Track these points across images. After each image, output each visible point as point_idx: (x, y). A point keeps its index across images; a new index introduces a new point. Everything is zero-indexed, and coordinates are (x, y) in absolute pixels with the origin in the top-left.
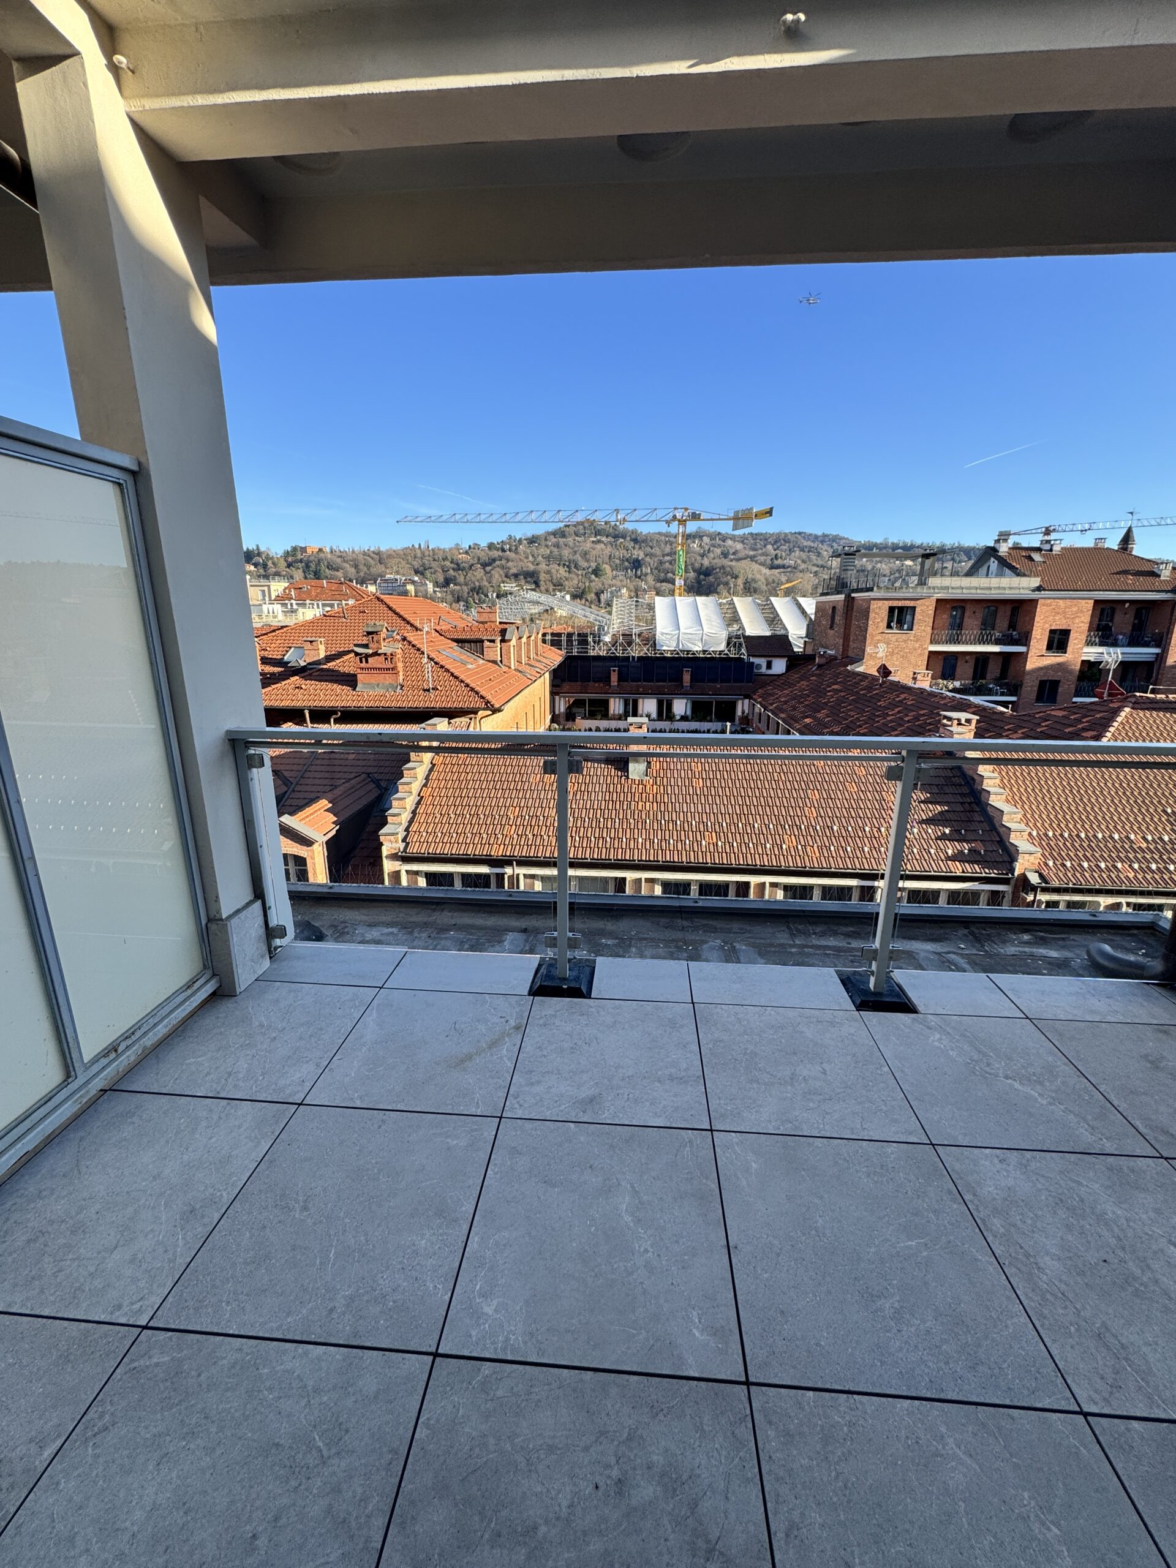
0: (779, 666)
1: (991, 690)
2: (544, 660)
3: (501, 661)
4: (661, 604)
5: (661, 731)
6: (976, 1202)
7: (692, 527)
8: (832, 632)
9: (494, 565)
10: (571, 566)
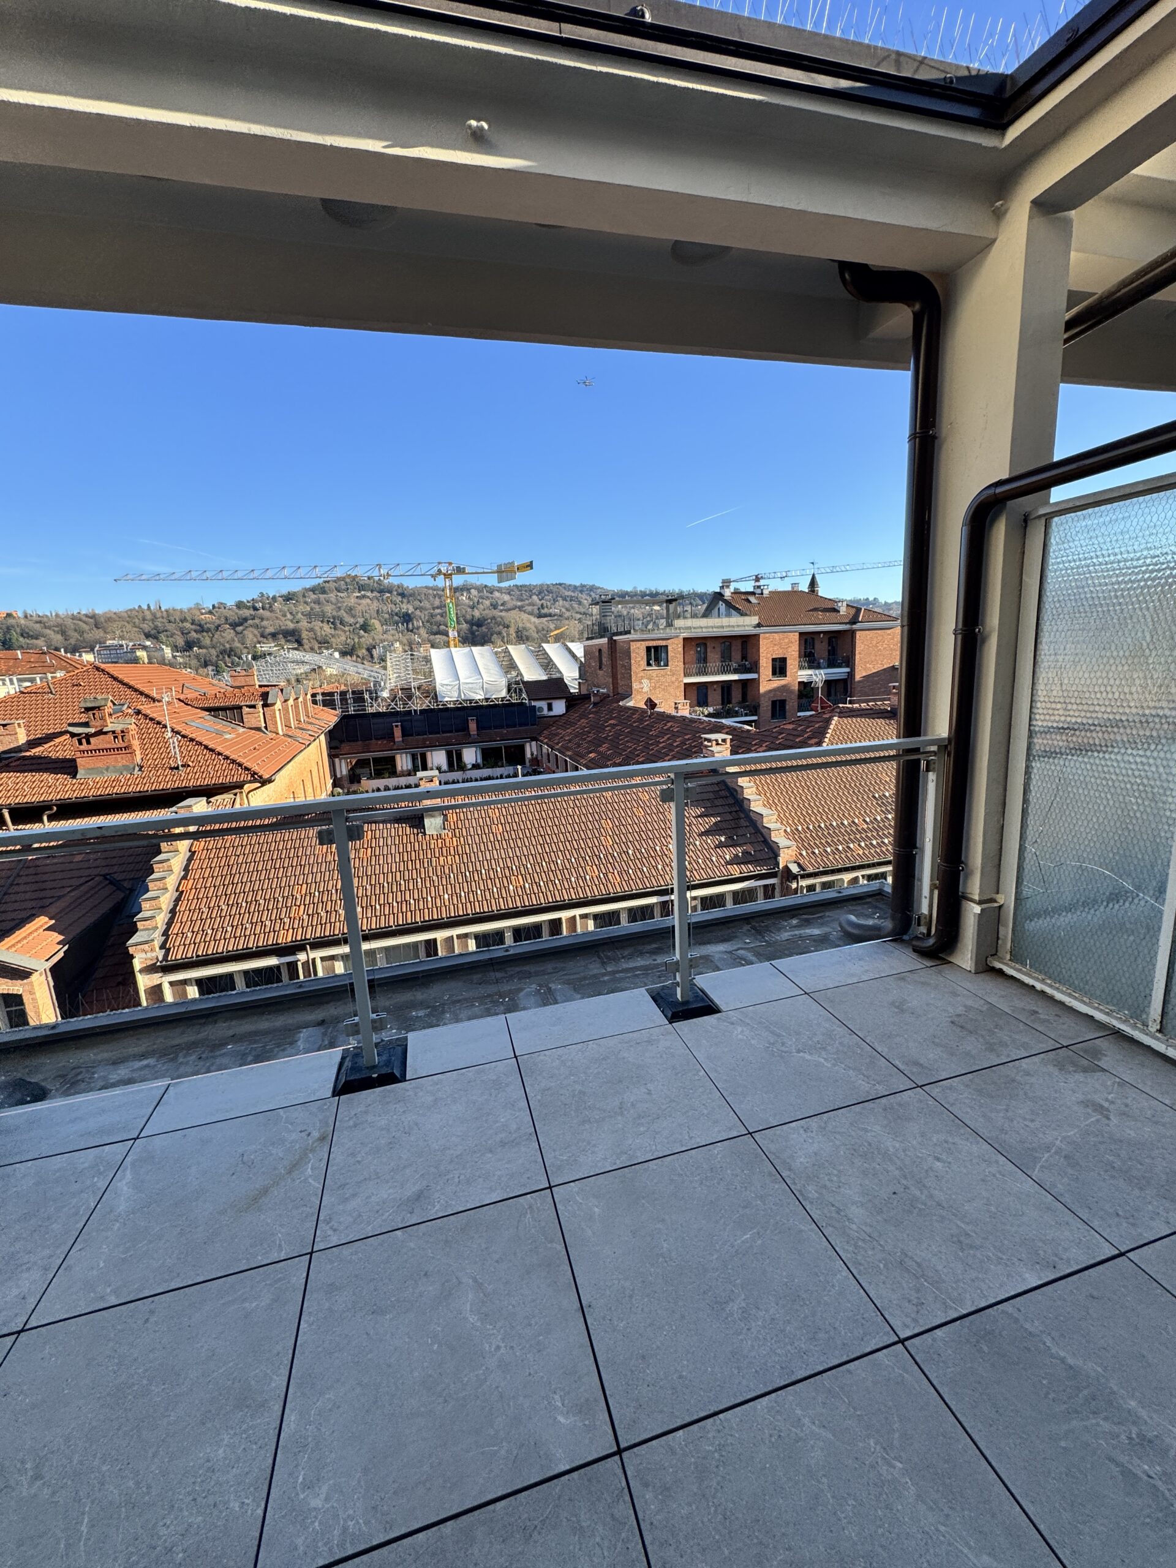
0: (559, 707)
1: (737, 712)
2: (317, 722)
3: (266, 728)
4: (436, 655)
5: (454, 782)
6: (792, 1176)
7: (458, 580)
8: (601, 672)
9: (246, 624)
10: (336, 622)
